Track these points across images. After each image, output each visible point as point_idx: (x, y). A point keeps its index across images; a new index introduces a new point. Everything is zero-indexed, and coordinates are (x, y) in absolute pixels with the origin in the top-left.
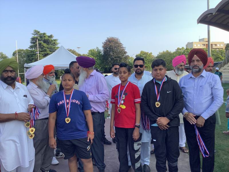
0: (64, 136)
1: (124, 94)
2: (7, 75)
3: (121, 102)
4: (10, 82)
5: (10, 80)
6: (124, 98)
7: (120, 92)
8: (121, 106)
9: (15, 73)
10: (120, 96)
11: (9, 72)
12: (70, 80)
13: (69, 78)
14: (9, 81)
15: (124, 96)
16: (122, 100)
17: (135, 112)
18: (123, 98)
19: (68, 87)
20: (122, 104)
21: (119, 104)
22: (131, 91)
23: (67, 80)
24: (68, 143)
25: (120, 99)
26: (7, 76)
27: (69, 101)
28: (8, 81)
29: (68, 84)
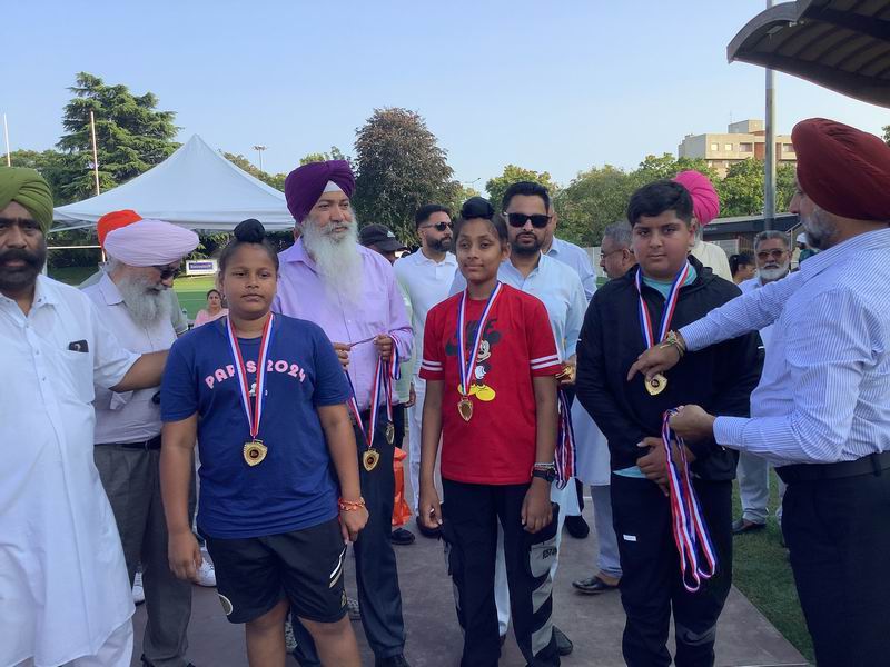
0: (235, 521)
1: (483, 338)
3: (473, 372)
4: (20, 277)
5: (21, 270)
6: (486, 355)
7: (467, 328)
8: (475, 390)
9: (38, 234)
10: (470, 345)
11: (16, 227)
12: (265, 272)
13: (262, 266)
14: (17, 275)
15: (485, 345)
16: (478, 364)
17: (535, 413)
18: (480, 356)
19: (256, 306)
20: (479, 382)
21: (466, 379)
22: (517, 324)
23: (253, 274)
24: (254, 553)
25: (468, 360)
27: (257, 365)
28: (12, 272)
29: (256, 291)
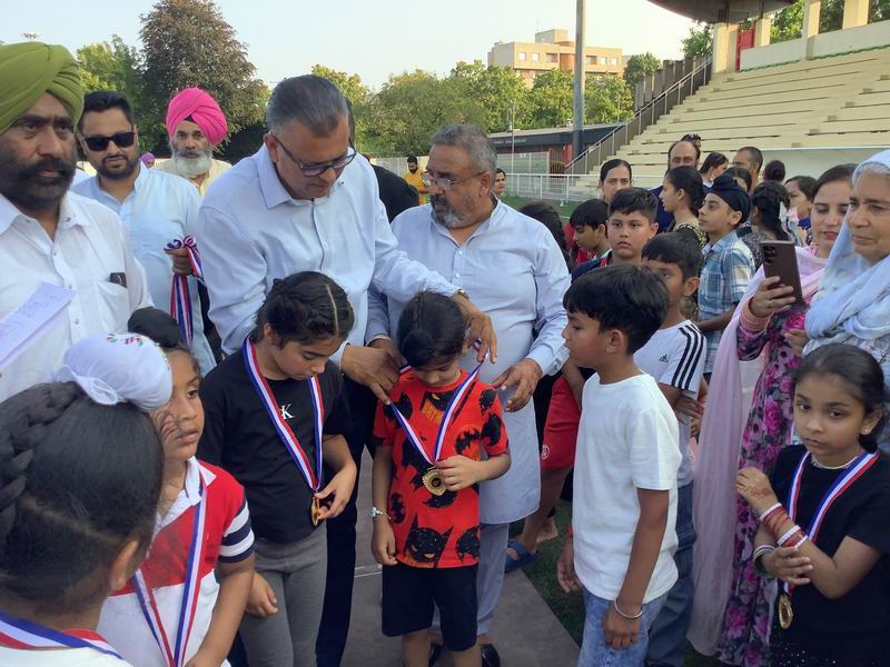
2: (37, 150)
26: (36, 157)
